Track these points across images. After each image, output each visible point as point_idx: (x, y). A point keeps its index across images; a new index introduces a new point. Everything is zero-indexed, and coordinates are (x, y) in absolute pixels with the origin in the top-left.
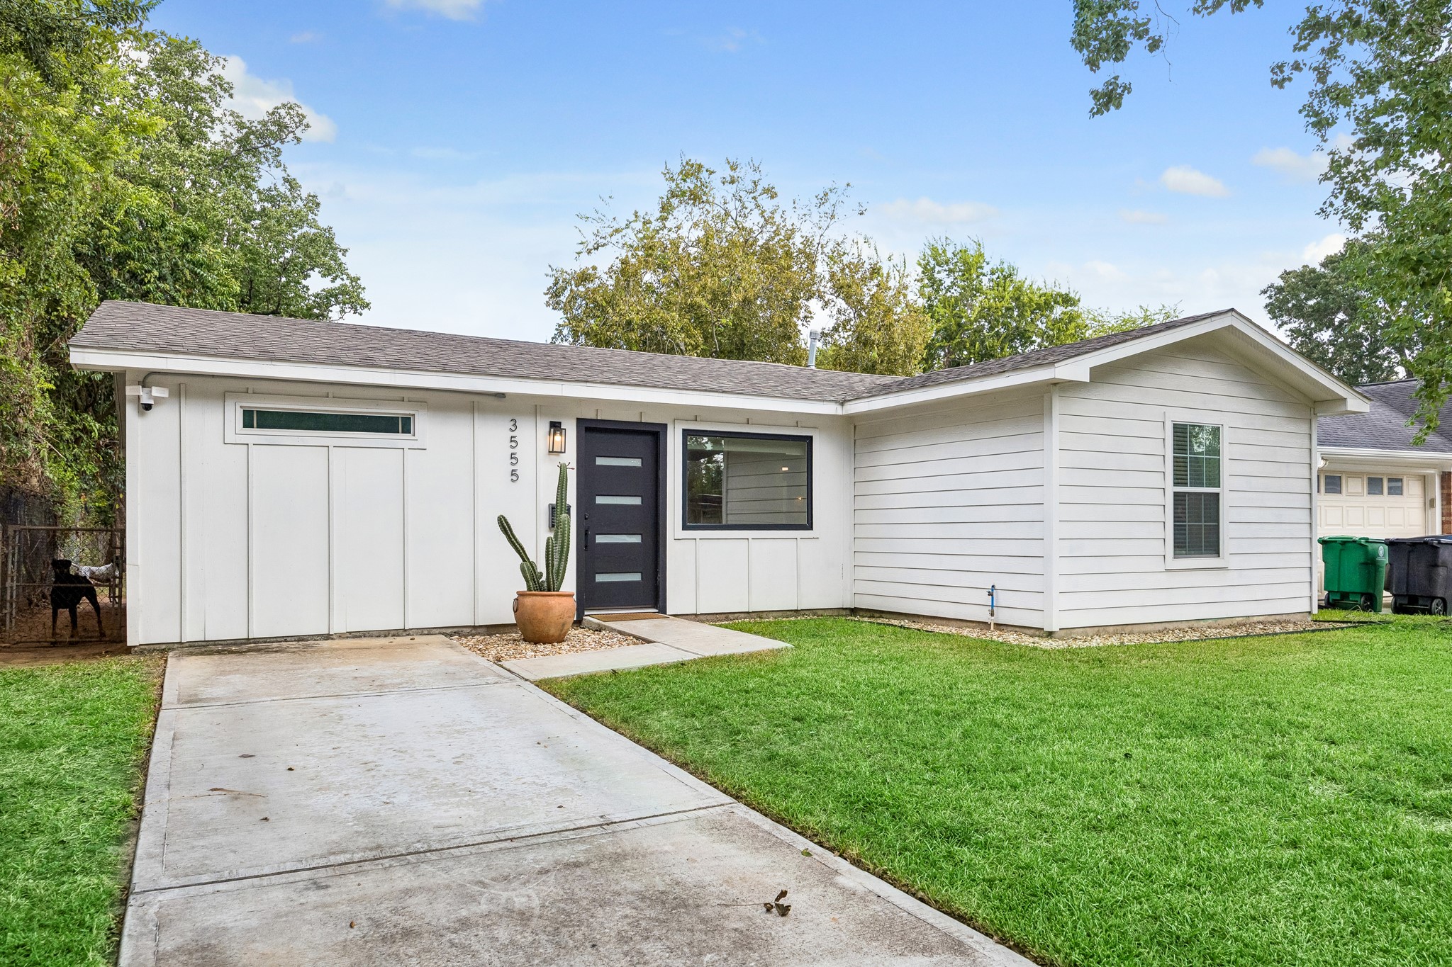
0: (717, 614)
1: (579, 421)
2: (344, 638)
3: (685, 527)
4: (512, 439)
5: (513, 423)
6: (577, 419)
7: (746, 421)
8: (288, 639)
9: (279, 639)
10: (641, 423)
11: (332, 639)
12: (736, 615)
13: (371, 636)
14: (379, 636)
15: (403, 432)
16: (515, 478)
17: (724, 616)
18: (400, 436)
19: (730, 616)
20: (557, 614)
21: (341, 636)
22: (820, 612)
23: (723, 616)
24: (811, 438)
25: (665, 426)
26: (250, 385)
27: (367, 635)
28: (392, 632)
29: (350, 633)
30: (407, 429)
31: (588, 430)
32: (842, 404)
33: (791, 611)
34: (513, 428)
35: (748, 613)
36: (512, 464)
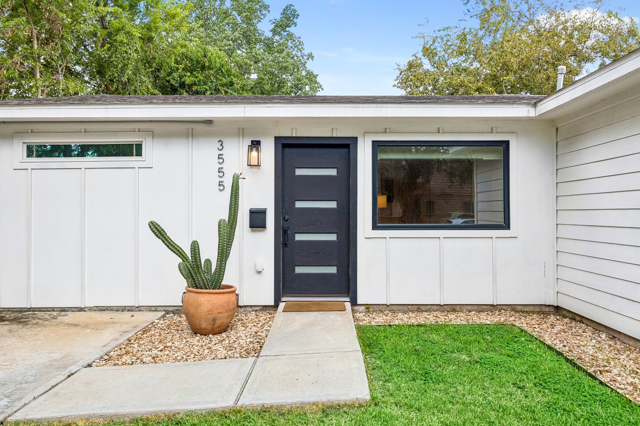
0: (408, 305)
1: (277, 139)
2: (92, 311)
3: (375, 227)
4: (220, 157)
5: (221, 143)
6: (275, 137)
7: (437, 131)
8: (55, 310)
9: (49, 309)
10: (333, 138)
11: (85, 311)
12: (428, 307)
13: (112, 310)
14: (118, 311)
15: (136, 156)
16: (222, 188)
17: (416, 307)
18: (135, 158)
19: (422, 307)
20: (206, 310)
21: (91, 309)
22: (519, 308)
23: (414, 306)
24: (507, 143)
25: (357, 138)
26: (29, 127)
27: (109, 309)
28: (128, 308)
29: (97, 307)
30: (139, 154)
31: (285, 146)
32: (535, 105)
33: (487, 305)
34: (221, 148)
35: (440, 305)
36: (220, 177)
